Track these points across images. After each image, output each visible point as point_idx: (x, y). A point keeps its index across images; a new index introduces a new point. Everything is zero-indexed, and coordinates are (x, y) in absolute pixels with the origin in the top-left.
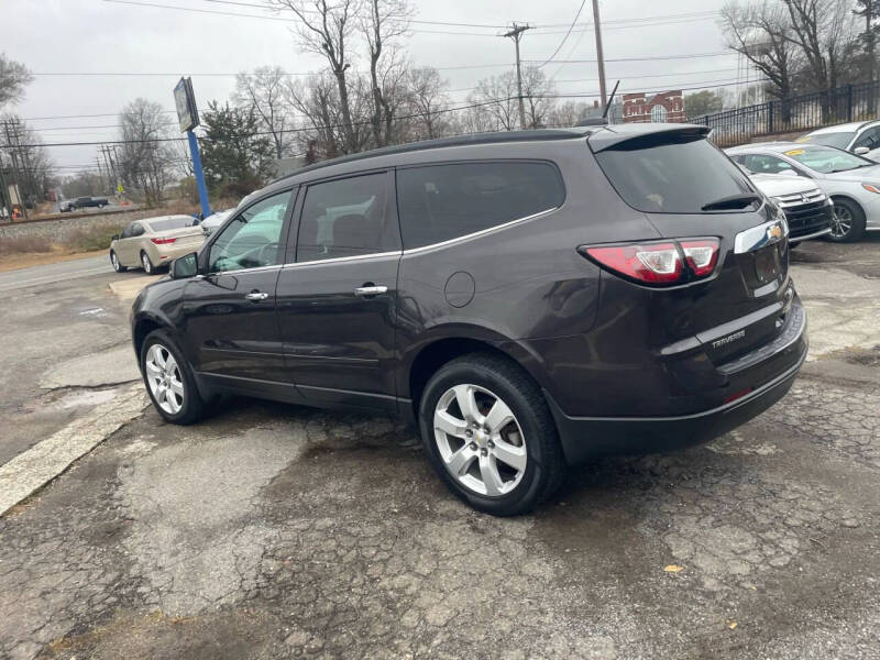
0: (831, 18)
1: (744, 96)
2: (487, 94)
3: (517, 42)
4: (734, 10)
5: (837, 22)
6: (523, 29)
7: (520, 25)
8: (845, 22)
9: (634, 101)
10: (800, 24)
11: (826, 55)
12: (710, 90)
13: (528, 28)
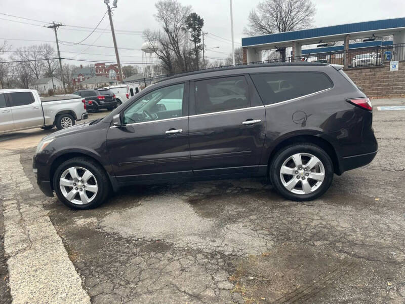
0: (183, 41)
1: (146, 69)
2: (22, 55)
3: (56, 31)
4: (148, 32)
5: (186, 43)
6: (59, 25)
7: (56, 23)
8: (188, 44)
9: (100, 66)
10: (173, 42)
11: (182, 55)
12: (132, 65)
13: (61, 25)
